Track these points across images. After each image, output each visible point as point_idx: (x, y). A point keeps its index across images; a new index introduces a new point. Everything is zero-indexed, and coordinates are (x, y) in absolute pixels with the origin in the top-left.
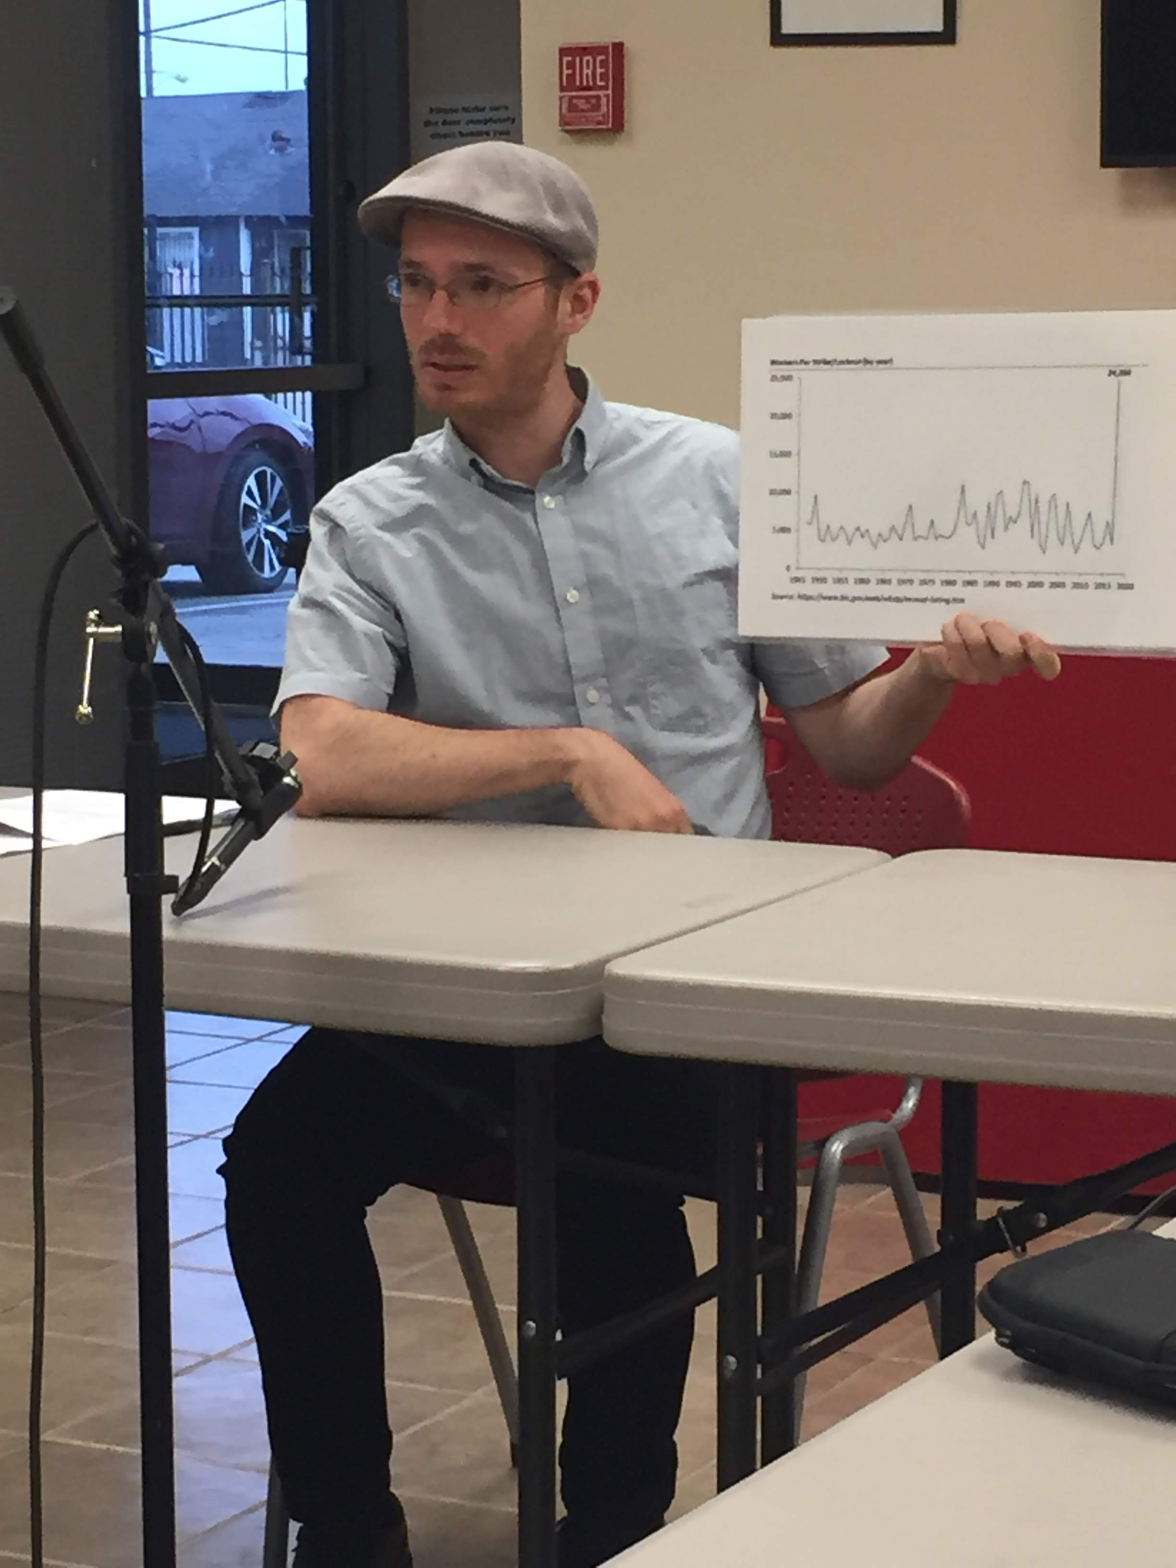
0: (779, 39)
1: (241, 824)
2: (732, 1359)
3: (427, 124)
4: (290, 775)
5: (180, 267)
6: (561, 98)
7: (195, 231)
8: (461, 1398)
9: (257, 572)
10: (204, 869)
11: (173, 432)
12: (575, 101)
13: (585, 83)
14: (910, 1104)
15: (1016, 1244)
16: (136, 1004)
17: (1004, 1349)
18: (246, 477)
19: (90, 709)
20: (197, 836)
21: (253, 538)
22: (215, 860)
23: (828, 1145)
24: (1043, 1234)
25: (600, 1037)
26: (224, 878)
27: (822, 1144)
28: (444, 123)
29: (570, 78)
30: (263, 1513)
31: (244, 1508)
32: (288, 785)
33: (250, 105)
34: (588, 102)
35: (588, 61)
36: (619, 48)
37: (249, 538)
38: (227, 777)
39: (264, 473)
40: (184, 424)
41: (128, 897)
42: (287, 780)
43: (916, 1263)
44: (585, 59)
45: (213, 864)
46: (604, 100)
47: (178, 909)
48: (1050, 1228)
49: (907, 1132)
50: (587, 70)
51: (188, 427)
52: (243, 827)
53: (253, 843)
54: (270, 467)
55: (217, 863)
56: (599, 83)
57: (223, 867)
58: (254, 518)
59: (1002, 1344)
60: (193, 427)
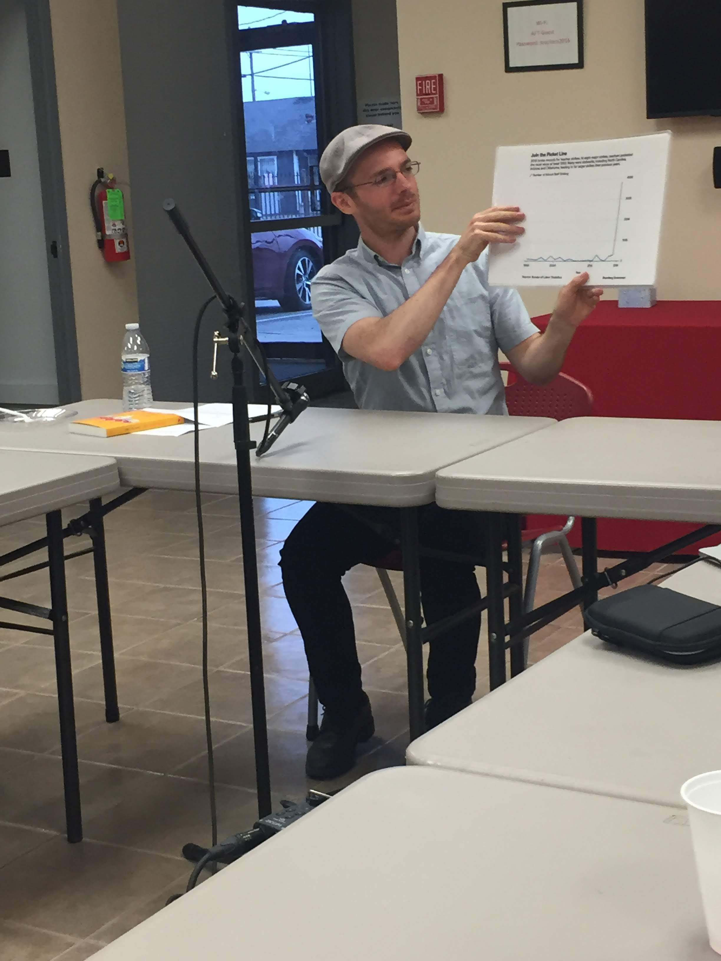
0: (509, 69)
1: (284, 417)
2: (494, 634)
3: (364, 111)
4: (304, 395)
5: (268, 173)
6: (417, 99)
7: (275, 158)
8: (389, 648)
9: (304, 302)
10: (269, 437)
11: (266, 244)
12: (423, 100)
13: (427, 92)
14: (570, 523)
15: (613, 583)
16: (241, 494)
17: (595, 637)
18: (297, 263)
19: (216, 373)
20: (264, 423)
21: (301, 288)
22: (273, 433)
23: (535, 542)
24: (623, 579)
25: (435, 502)
26: (277, 440)
27: (534, 540)
28: (372, 110)
29: (421, 90)
30: (307, 699)
31: (301, 696)
32: (303, 400)
33: (295, 103)
34: (429, 100)
35: (428, 83)
36: (441, 76)
37: (300, 287)
38: (277, 398)
39: (305, 260)
40: (270, 241)
41: (235, 451)
42: (303, 398)
43: (575, 590)
44: (427, 81)
45: (273, 434)
46: (435, 99)
47: (259, 454)
48: (626, 576)
49: (570, 535)
50: (428, 86)
51: (272, 242)
52: (285, 418)
53: (289, 425)
54: (307, 257)
55: (275, 434)
56: (433, 92)
57: (277, 435)
58: (301, 279)
59: (594, 635)
60: (274, 242)
